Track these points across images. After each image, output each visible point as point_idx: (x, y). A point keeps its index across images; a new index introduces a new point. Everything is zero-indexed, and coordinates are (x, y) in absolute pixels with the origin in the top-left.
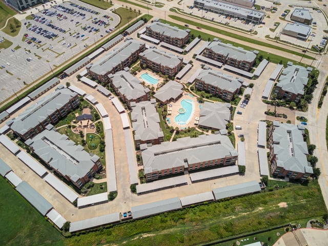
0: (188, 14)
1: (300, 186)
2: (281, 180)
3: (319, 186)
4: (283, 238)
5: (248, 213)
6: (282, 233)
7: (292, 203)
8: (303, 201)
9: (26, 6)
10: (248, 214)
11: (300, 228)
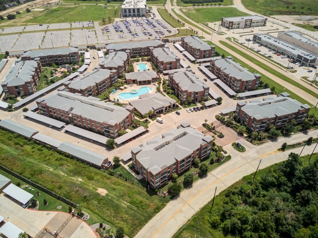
0: (239, 44)
1: (144, 191)
2: (133, 174)
3: (164, 205)
4: (57, 214)
5: (66, 175)
6: (63, 210)
7: (112, 197)
8: (124, 204)
9: (128, 15)
10: (63, 176)
11: (85, 221)
